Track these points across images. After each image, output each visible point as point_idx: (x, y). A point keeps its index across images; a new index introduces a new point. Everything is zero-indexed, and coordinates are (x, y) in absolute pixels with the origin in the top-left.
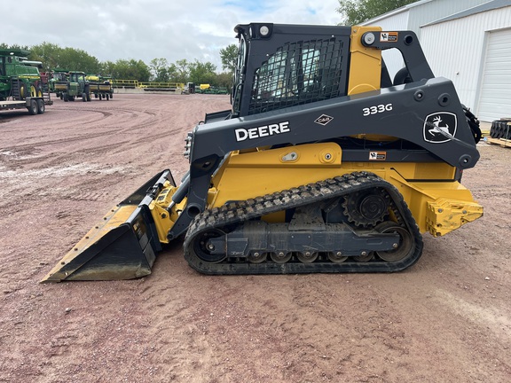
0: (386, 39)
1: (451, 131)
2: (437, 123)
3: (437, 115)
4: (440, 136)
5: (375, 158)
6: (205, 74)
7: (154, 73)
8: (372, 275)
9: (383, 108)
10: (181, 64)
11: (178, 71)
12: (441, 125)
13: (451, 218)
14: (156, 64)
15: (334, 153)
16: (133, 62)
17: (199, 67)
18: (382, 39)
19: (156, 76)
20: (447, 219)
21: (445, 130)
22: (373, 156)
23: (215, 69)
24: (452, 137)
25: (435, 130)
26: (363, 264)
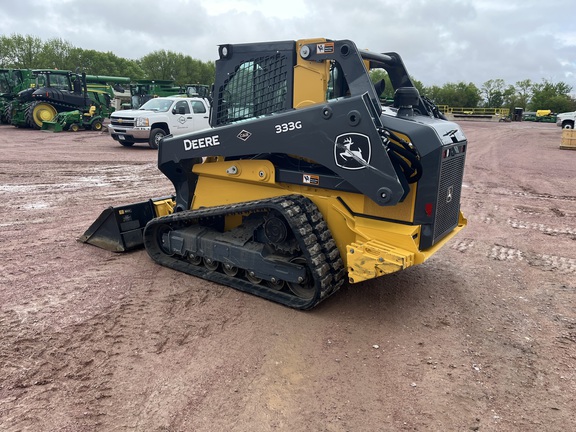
0: (323, 51)
1: (365, 156)
2: (348, 146)
3: (348, 136)
4: (352, 162)
5: (308, 182)
6: (553, 98)
7: (485, 97)
8: (272, 304)
9: (293, 126)
10: (522, 86)
11: (516, 94)
12: (353, 148)
13: (363, 263)
14: (490, 86)
15: (266, 171)
16: (461, 85)
17: (546, 89)
18: (318, 51)
19: (486, 101)
20: (359, 263)
21: (358, 154)
22: (307, 179)
23: (568, 91)
24: (366, 164)
25: (346, 154)
26: (273, 291)
